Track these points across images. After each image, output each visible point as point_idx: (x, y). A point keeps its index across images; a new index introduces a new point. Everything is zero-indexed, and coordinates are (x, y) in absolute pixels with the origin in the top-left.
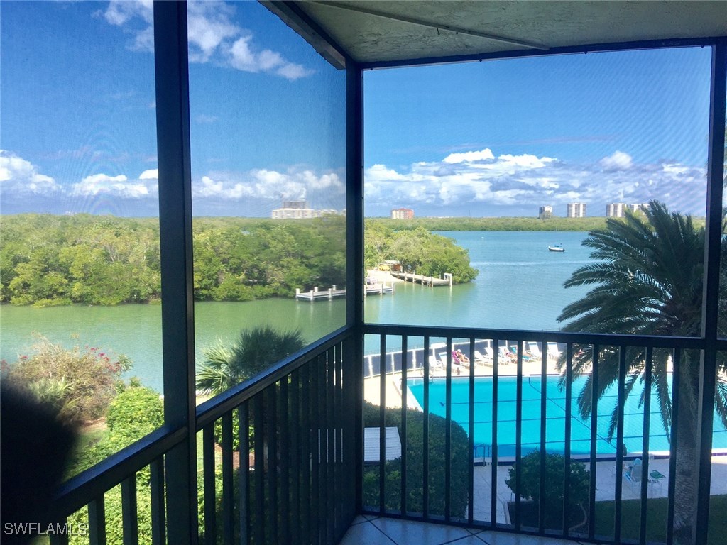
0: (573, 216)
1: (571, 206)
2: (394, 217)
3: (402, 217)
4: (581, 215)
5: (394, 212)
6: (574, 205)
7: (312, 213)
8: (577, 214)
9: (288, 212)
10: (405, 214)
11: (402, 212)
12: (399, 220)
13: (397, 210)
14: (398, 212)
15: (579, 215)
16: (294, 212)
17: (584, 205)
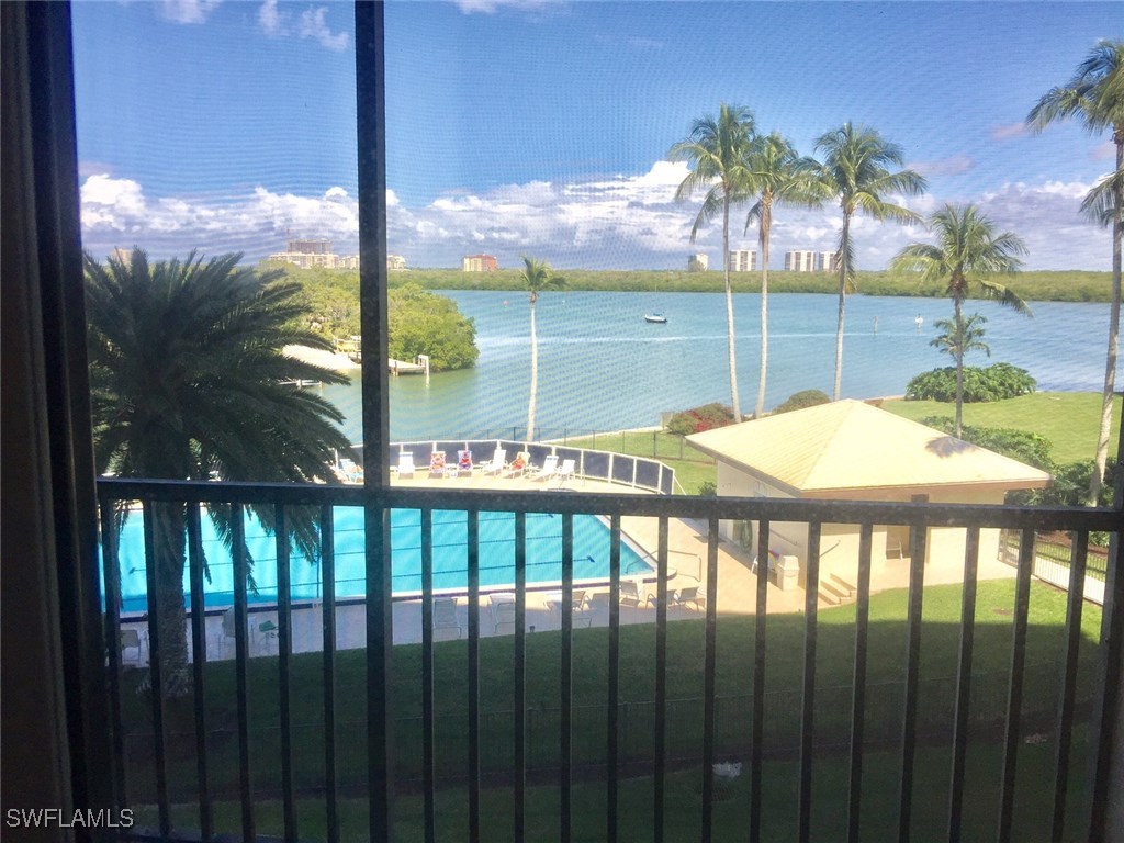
0: (738, 269)
1: (735, 253)
2: (467, 269)
3: (479, 269)
4: (749, 269)
5: (467, 261)
6: (739, 252)
7: (336, 260)
8: (744, 266)
9: (295, 258)
10: (483, 265)
11: (479, 260)
12: (475, 274)
13: (470, 258)
14: (472, 260)
15: (746, 267)
16: (304, 258)
17: (753, 253)
